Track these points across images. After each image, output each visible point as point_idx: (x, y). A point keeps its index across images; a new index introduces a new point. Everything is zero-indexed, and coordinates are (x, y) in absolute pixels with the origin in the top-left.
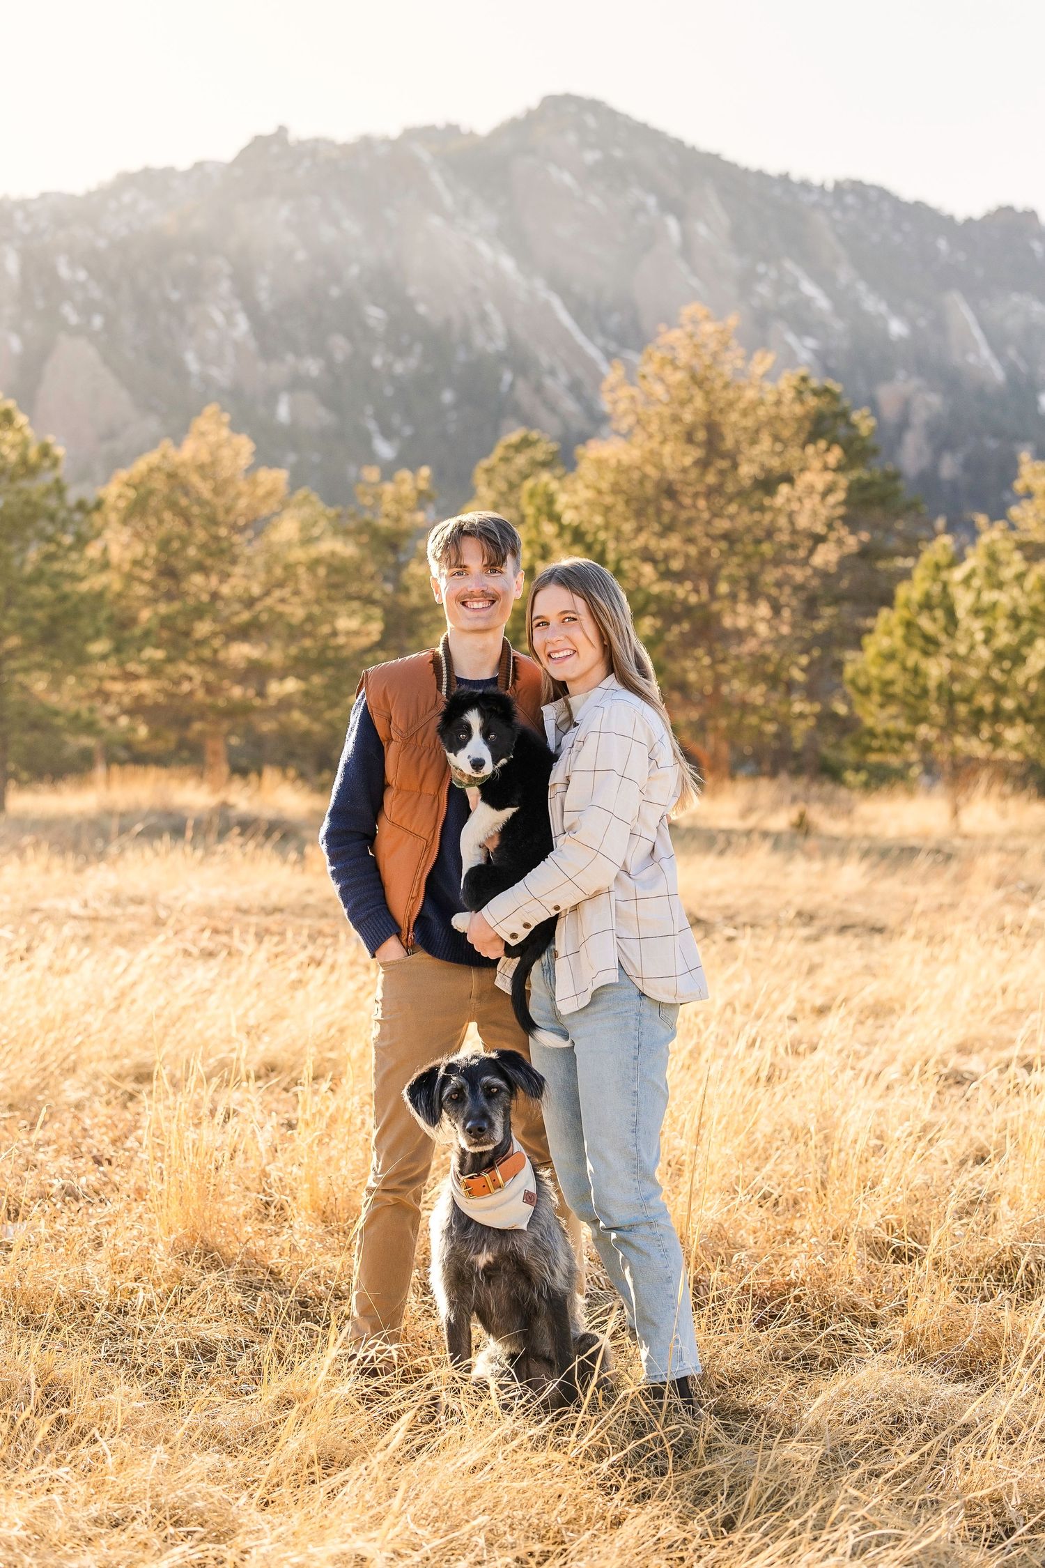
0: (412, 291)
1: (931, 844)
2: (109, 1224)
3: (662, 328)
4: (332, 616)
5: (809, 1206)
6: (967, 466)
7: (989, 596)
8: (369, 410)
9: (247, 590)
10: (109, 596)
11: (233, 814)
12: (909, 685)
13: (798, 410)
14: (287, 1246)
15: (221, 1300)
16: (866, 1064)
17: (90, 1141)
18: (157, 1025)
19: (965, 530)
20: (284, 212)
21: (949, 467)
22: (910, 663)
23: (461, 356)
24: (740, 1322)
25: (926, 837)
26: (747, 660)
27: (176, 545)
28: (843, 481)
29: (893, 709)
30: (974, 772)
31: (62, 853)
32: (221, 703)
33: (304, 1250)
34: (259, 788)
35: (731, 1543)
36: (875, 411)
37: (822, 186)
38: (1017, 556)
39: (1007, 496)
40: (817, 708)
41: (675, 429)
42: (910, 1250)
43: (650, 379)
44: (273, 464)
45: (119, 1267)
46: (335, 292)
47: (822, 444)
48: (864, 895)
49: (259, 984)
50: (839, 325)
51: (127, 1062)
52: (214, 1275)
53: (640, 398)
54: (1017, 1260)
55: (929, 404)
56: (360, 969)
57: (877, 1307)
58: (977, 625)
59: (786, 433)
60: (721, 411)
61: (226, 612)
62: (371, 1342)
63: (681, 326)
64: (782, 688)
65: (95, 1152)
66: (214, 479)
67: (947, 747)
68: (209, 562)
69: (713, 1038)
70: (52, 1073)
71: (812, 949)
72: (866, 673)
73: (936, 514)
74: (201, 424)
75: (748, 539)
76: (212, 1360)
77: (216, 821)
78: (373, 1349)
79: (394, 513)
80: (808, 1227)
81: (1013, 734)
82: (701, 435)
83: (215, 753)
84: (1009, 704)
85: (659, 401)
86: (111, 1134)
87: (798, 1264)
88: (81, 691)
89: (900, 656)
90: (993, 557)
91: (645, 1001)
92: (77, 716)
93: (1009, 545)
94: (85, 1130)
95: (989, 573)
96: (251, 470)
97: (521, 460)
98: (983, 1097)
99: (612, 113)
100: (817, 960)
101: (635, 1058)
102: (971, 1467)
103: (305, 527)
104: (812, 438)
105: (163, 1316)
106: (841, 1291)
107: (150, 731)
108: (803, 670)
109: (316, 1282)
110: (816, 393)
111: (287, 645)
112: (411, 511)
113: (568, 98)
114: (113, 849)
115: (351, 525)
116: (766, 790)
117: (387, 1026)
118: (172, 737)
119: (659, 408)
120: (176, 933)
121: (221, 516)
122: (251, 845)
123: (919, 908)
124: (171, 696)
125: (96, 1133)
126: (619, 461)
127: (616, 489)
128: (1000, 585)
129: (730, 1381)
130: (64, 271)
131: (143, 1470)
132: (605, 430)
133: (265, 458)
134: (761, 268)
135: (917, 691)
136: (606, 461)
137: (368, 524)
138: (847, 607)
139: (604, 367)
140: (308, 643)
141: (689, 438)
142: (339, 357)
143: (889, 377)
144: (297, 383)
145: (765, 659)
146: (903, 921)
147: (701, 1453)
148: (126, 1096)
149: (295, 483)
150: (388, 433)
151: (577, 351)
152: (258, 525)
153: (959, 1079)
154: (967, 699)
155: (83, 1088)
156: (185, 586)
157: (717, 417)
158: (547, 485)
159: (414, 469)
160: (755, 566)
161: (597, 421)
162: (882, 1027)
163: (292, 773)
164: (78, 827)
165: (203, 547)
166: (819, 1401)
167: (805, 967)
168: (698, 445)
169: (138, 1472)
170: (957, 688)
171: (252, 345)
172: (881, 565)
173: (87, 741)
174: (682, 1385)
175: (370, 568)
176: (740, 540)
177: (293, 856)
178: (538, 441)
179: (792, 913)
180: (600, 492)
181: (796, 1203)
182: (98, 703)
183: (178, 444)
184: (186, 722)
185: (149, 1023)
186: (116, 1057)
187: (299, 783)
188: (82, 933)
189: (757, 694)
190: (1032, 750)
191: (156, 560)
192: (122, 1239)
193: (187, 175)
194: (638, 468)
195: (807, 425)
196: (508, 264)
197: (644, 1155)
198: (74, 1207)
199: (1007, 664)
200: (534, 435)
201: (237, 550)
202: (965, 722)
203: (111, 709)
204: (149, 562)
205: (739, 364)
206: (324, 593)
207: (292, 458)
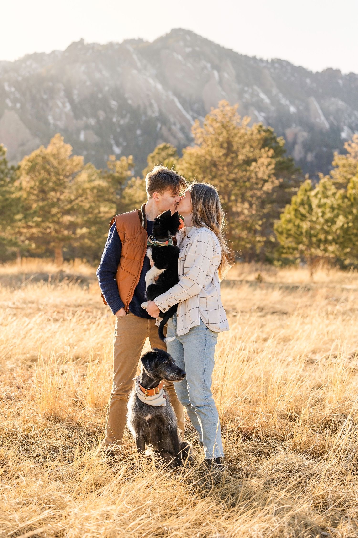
0: (126, 96)
1: (303, 285)
2: (22, 408)
3: (212, 108)
4: (98, 207)
5: (261, 403)
6: (316, 157)
7: (323, 201)
8: (112, 137)
9: (69, 197)
10: (22, 199)
11: (65, 274)
12: (296, 231)
13: (259, 137)
14: (83, 415)
15: (60, 433)
16: (280, 357)
17: (16, 381)
18: (39, 343)
19: (315, 178)
20: (83, 68)
21: (310, 157)
22: (296, 223)
23: (143, 118)
24: (237, 440)
25: (301, 283)
26: (241, 222)
27: (45, 182)
28: (274, 161)
29: (290, 239)
30: (318, 261)
31: (6, 286)
32: (60, 236)
33: (89, 417)
34: (74, 265)
35: (234, 511)
36: (285, 138)
37: (267, 61)
38: (333, 187)
39: (330, 167)
40: (265, 239)
41: (216, 143)
42: (295, 417)
43: (208, 126)
44: (78, 154)
45: (26, 422)
46: (100, 96)
47: (267, 149)
48: (280, 302)
49: (73, 330)
50: (273, 108)
51: (28, 355)
52: (58, 424)
53: (205, 132)
54: (331, 420)
55: (303, 135)
56: (108, 325)
57: (284, 436)
58: (319, 211)
59: (254, 145)
60: (232, 137)
61: (62, 205)
62: (112, 445)
63: (219, 108)
64: (253, 232)
65: (17, 385)
66: (58, 159)
67: (309, 252)
68: (56, 188)
69: (228, 347)
70: (3, 359)
71: (262, 319)
72: (282, 227)
73: (306, 173)
74: (54, 140)
75: (241, 181)
76: (58, 453)
77: (59, 275)
78: (112, 447)
79: (120, 171)
80: (261, 409)
81: (331, 248)
82: (225, 145)
83: (58, 253)
84: (330, 238)
85: (211, 133)
86: (23, 379)
87: (257, 421)
88: (12, 232)
89: (293, 221)
90: (325, 187)
91: (208, 330)
92: (11, 240)
93: (330, 183)
94: (14, 377)
95: (324, 193)
96: (71, 156)
97: (164, 154)
98: (320, 367)
99: (195, 35)
100: (264, 323)
101: (204, 349)
102: (315, 487)
103: (89, 176)
104: (263, 146)
105: (41, 438)
106: (271, 430)
107: (36, 246)
108: (260, 226)
109: (93, 427)
110: (265, 131)
111: (83, 217)
112: (126, 170)
113: (180, 30)
114: (23, 285)
115: (105, 175)
116: (247, 267)
117: (119, 338)
118: (44, 248)
119: (211, 136)
120: (45, 313)
121: (61, 172)
122: (71, 284)
123: (298, 306)
124: (43, 234)
125: (18, 378)
126: (197, 154)
127: (196, 164)
128: (327, 197)
129: (234, 460)
130: (7, 88)
131: (34, 487)
132: (192, 144)
133: (76, 152)
134: (246, 89)
135: (299, 233)
136: (193, 154)
137: (111, 175)
138: (275, 204)
139: (192, 122)
140: (90, 216)
141: (221, 146)
142: (101, 118)
143: (290, 126)
144: (87, 127)
145: (247, 222)
146: (294, 310)
147: (224, 482)
148: (28, 367)
149: (86, 161)
150: (118, 144)
151: (183, 117)
152: (73, 175)
153: (312, 361)
154: (316, 236)
155: (13, 364)
156: (48, 196)
157: (231, 139)
158: (172, 162)
159: (127, 156)
160: (243, 190)
161: (190, 141)
162: (286, 345)
163: (85, 260)
164: (11, 278)
165: (54, 183)
166: (264, 466)
167: (260, 325)
168: (224, 149)
169: (32, 488)
170: (312, 232)
171: (72, 114)
172: (287, 190)
173: (14, 249)
174: (218, 460)
175: (112, 190)
176: (238, 181)
177: (85, 288)
178: (170, 147)
179: (256, 307)
180: (191, 164)
181: (256, 402)
182: (18, 236)
183: (46, 147)
184: (48, 243)
185: (36, 342)
186: (24, 354)
187: (87, 264)
188: (12, 313)
189: (244, 234)
190: (338, 253)
191: (38, 187)
192: (27, 413)
193: (49, 55)
194: (204, 156)
195: (262, 142)
196: (159, 87)
197: (207, 383)
198: (10, 403)
199: (329, 224)
200: (168, 145)
201: (66, 184)
202: (315, 244)
203: (22, 238)
204: (36, 188)
205: (239, 121)
206: (96, 198)
207: (85, 153)
